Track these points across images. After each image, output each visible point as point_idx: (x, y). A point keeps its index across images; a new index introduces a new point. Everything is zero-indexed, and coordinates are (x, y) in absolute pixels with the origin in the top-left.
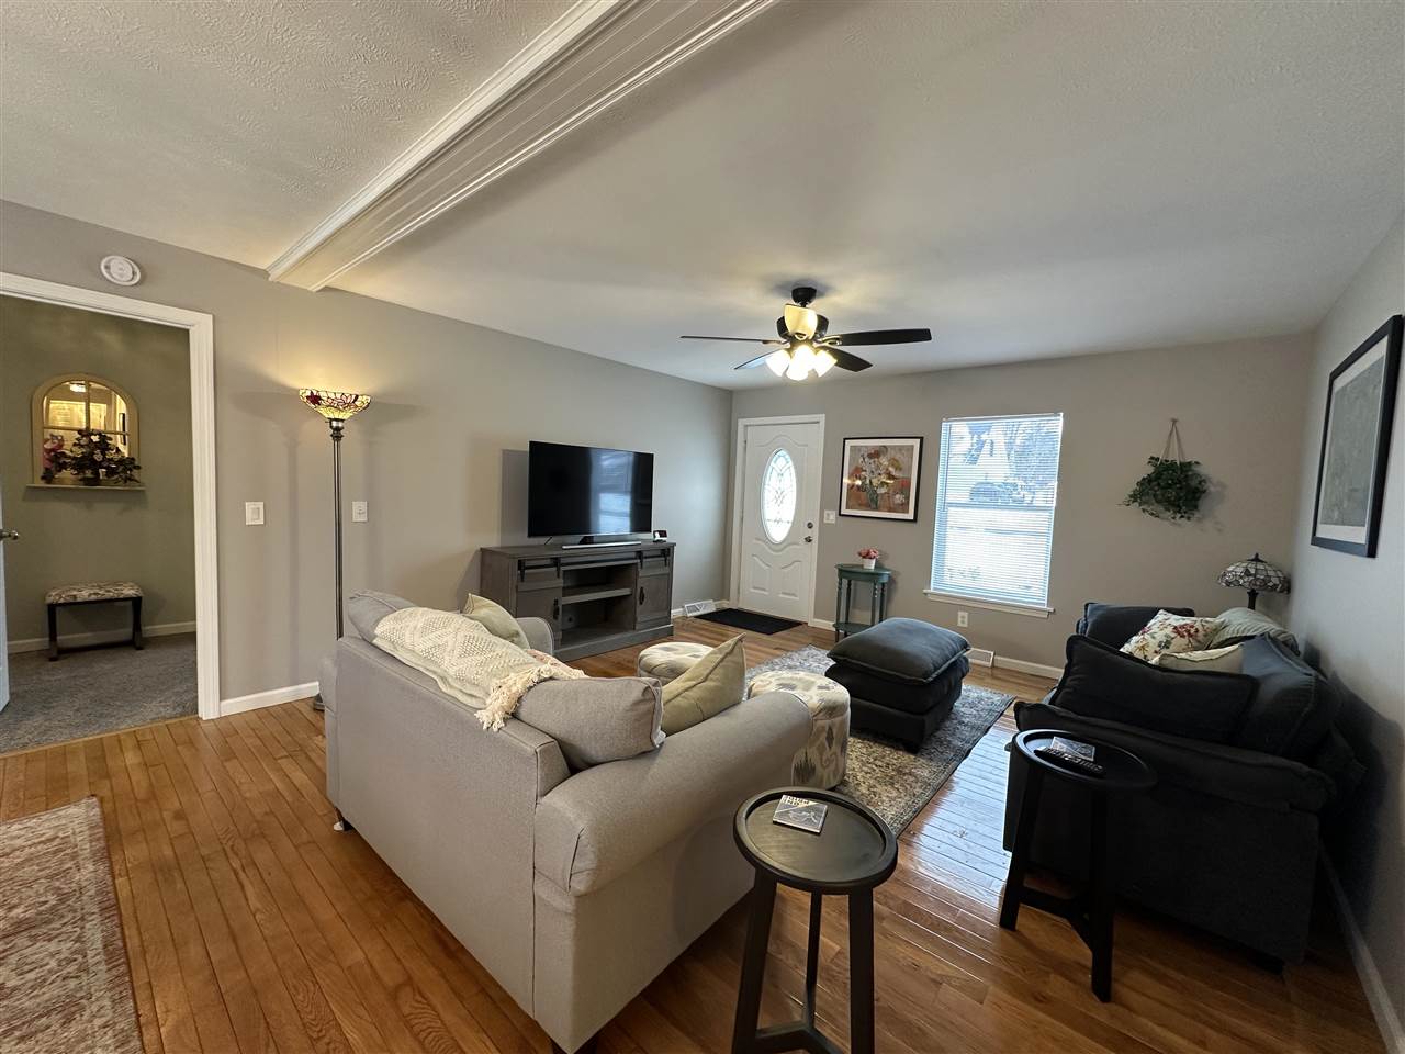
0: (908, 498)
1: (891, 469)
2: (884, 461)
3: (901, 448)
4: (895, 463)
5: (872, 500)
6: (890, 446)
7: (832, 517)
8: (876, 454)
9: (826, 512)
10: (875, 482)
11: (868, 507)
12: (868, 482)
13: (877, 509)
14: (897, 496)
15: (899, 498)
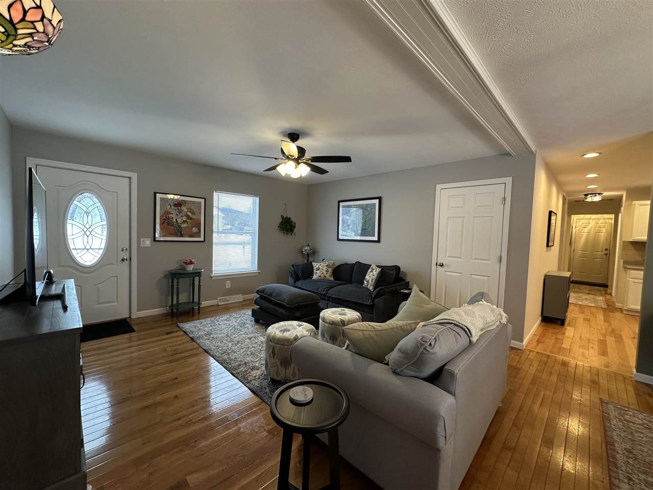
0: (200, 230)
1: (189, 214)
2: (184, 209)
3: (194, 203)
4: (190, 210)
5: (178, 231)
6: (188, 201)
7: (148, 242)
8: (178, 204)
9: (142, 240)
10: (179, 221)
11: (176, 235)
12: (174, 220)
13: (182, 236)
14: (194, 229)
15: (195, 230)
